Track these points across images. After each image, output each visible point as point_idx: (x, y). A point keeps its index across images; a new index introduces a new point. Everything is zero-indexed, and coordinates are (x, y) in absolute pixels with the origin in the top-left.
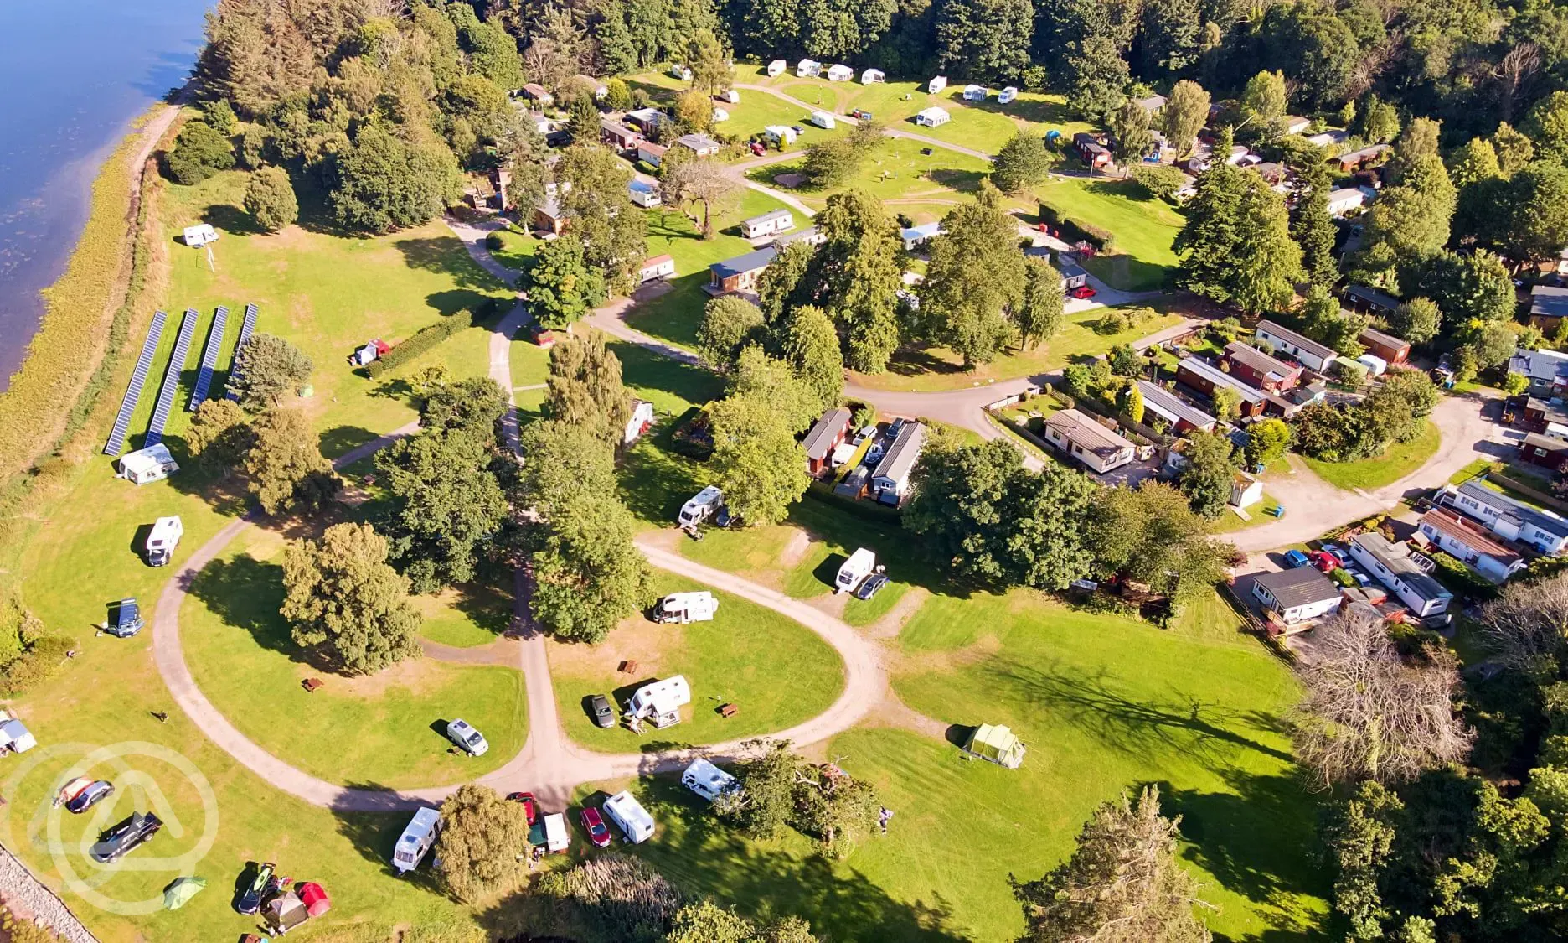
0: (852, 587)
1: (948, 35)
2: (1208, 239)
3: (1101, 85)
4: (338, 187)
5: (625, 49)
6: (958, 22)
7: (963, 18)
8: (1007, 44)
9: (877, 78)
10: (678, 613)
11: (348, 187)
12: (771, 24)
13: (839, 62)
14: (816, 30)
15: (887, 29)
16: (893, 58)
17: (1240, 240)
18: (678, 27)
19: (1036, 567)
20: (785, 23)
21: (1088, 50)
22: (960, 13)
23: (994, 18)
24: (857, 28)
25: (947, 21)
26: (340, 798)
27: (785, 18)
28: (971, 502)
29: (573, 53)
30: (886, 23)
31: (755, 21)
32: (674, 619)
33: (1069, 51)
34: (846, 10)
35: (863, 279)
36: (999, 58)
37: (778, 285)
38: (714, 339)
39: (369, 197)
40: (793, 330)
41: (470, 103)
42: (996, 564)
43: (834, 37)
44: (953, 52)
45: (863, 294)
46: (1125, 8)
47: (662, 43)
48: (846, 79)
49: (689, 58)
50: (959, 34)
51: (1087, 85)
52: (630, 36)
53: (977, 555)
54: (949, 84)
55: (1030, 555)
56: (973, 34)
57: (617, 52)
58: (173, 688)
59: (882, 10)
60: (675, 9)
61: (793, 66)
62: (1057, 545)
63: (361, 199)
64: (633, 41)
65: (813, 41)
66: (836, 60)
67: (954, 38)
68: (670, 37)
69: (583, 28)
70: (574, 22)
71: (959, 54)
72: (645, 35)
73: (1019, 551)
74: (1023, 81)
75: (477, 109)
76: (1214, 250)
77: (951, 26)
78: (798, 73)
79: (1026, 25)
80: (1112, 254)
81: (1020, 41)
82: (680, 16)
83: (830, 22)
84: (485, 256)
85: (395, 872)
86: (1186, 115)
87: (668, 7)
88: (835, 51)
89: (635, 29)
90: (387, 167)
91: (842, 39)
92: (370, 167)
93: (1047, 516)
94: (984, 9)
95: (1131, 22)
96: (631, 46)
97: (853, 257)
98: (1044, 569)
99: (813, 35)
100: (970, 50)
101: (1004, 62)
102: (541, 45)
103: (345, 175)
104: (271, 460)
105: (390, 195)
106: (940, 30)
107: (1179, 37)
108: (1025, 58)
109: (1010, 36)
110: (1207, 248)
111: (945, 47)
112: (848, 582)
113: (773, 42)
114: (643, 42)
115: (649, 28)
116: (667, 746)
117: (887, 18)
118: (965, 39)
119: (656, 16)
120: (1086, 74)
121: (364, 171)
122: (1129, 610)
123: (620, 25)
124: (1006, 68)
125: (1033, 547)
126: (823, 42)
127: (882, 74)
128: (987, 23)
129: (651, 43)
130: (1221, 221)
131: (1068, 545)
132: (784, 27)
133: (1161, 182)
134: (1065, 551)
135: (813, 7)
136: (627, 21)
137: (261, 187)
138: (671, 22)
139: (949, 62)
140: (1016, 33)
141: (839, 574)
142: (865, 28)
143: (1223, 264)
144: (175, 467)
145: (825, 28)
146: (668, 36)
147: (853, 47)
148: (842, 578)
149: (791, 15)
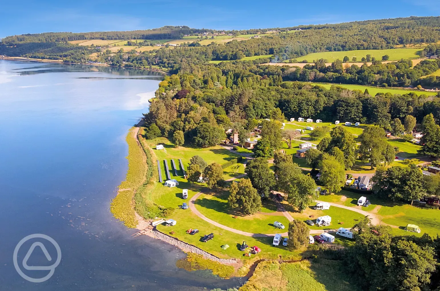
0: (362, 204)
1: (340, 110)
2: (429, 140)
3: (384, 119)
4: (196, 135)
5: (253, 115)
6: (342, 106)
7: (344, 106)
8: (356, 112)
9: (320, 121)
10: (321, 207)
11: (199, 135)
12: (291, 109)
13: (309, 118)
14: (303, 110)
15: (322, 110)
16: (324, 116)
17: (438, 140)
18: (266, 110)
19: (412, 194)
20: (295, 109)
21: (380, 111)
22: (343, 104)
23: (352, 106)
24: (314, 110)
25: (339, 106)
26: (253, 235)
27: (294, 107)
28: (393, 179)
29: (239, 115)
30: (322, 109)
31: (286, 108)
32: (319, 209)
33: (375, 111)
34: (311, 105)
35: (347, 143)
36: (354, 116)
37: (323, 147)
38: (310, 156)
39: (203, 138)
40: (333, 152)
41: (222, 121)
42: (401, 195)
43: (308, 112)
44: (342, 114)
45: (347, 147)
46: (387, 103)
47: (262, 113)
48: (311, 122)
49: (273, 114)
50: (343, 109)
51: (381, 119)
52: (254, 111)
53: (395, 193)
54: (340, 122)
55: (410, 191)
56: (347, 109)
57: (251, 115)
58: (201, 217)
59: (320, 105)
60: (266, 105)
61: (297, 119)
62: (417, 187)
63: (202, 138)
64: (255, 113)
65: (302, 113)
66: (308, 118)
67: (342, 111)
68: (264, 112)
69: (242, 109)
70: (240, 108)
71: (343, 114)
72: (258, 111)
73: (407, 190)
74: (360, 121)
75: (224, 123)
76: (431, 143)
77: (341, 108)
78: (298, 121)
79: (361, 107)
80: (399, 152)
81: (359, 111)
82: (267, 107)
83: (307, 108)
84: (234, 152)
85: (274, 246)
86: (411, 123)
87: (264, 105)
88: (308, 116)
89: (256, 110)
90: (209, 130)
91: (310, 112)
92: (205, 130)
93: (413, 180)
94: (349, 103)
95: (389, 106)
96: (254, 114)
97: (344, 138)
98: (414, 194)
99: (302, 111)
100: (346, 114)
101: (355, 116)
102: (232, 113)
103: (199, 132)
104: (214, 173)
105: (210, 137)
106: (338, 109)
107: (402, 109)
108: (361, 115)
109: (357, 110)
110: (429, 142)
111: (339, 113)
112: (361, 203)
113: (291, 113)
114: (257, 113)
115: (259, 110)
116: (329, 229)
117: (322, 107)
118: (344, 111)
119: (261, 107)
120: (380, 116)
121: (204, 131)
122: (436, 208)
123: (252, 109)
124: (356, 118)
125: (411, 189)
126: (305, 113)
127: (321, 121)
128: (350, 107)
129: (260, 113)
130: (432, 136)
131: (419, 188)
132: (294, 110)
133: (407, 137)
134: (419, 189)
135: (302, 105)
136: (254, 108)
137: (178, 135)
138: (264, 108)
139: (340, 117)
140: (358, 109)
141: (358, 201)
142: (316, 110)
143: (434, 147)
144: (178, 184)
145: (305, 110)
146: (264, 111)
147: (313, 114)
148: (359, 202)
149: (296, 107)
